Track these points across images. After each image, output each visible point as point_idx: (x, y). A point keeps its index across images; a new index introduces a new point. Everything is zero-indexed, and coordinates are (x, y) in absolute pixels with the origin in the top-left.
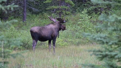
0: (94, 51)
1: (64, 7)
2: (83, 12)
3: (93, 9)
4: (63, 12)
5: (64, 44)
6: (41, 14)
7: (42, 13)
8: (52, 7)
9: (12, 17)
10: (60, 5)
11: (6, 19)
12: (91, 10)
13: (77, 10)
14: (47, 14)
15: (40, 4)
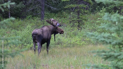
0: (98, 52)
1: (83, 5)
2: (101, 11)
3: (112, 8)
4: (81, 11)
5: (81, 43)
6: (60, 12)
7: (62, 11)
8: (71, 5)
9: (31, 16)
10: (78, 3)
11: (24, 18)
12: (110, 8)
13: (96, 8)
14: (66, 13)
15: (60, 3)
